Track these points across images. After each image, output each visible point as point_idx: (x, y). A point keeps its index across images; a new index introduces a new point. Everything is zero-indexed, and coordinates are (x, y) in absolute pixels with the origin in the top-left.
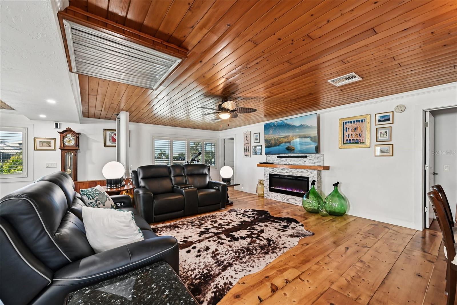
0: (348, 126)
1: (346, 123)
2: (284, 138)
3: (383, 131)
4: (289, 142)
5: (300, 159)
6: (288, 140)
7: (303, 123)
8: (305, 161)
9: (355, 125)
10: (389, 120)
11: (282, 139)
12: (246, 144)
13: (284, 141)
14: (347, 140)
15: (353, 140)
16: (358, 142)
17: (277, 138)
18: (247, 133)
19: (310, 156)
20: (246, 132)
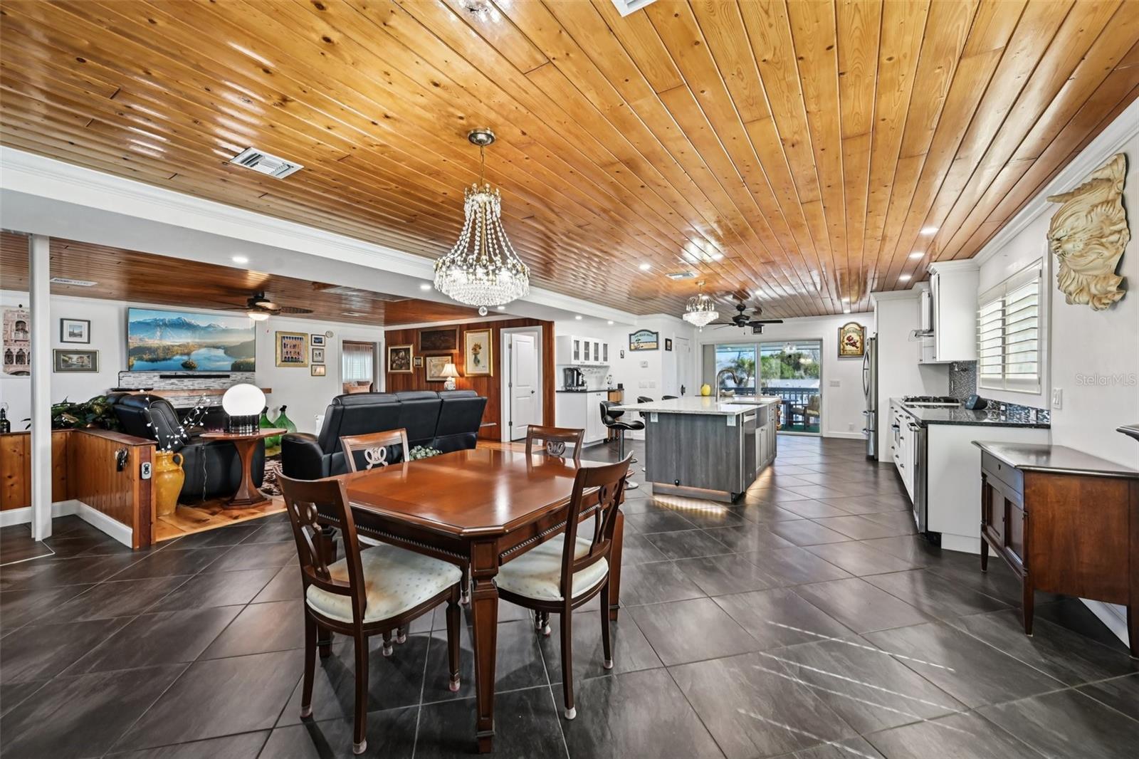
0: (286, 341)
1: (284, 337)
2: (179, 346)
3: (318, 352)
4: (188, 354)
5: (213, 380)
6: (186, 351)
7: (213, 323)
8: (224, 383)
9: (294, 342)
10: (321, 343)
11: (176, 348)
12: (16, 341)
13: (179, 352)
14: (286, 358)
15: (292, 358)
16: (296, 360)
17: (168, 346)
18: (22, 311)
19: (234, 376)
20: (16, 309)
